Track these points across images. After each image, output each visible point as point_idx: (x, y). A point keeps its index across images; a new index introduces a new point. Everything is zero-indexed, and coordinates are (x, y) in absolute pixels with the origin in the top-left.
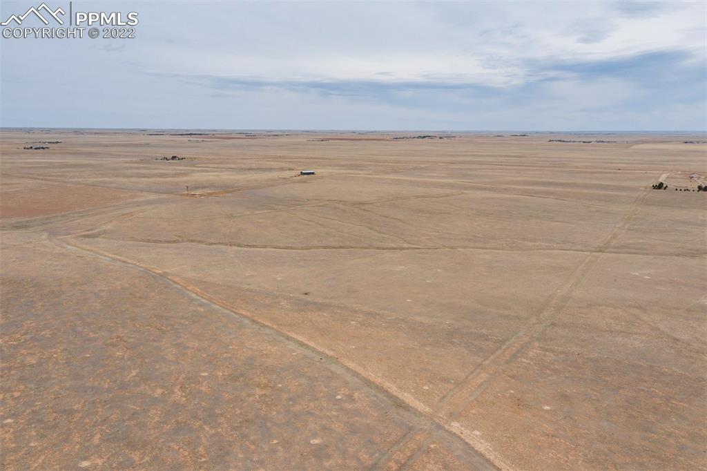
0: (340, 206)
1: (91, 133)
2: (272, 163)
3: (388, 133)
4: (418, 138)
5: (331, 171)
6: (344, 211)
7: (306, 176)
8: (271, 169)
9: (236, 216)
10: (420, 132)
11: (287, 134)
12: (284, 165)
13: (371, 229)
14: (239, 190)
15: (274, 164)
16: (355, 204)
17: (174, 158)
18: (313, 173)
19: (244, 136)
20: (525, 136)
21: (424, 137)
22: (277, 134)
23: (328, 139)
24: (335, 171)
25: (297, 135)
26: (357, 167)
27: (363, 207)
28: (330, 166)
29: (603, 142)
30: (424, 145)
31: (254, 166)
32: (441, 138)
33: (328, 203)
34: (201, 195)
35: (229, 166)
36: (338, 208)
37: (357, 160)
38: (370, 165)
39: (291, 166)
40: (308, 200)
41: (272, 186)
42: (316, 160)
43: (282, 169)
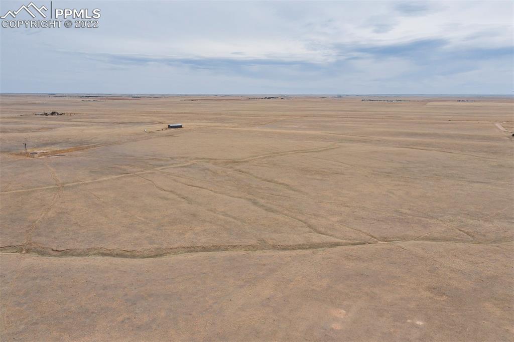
0: (210, 165)
2: (145, 117)
3: (242, 96)
4: (265, 98)
5: (198, 124)
6: (215, 173)
7: (173, 129)
8: (142, 122)
9: (69, 187)
11: (166, 96)
12: (155, 119)
13: (255, 203)
14: (95, 146)
15: (147, 119)
16: (227, 163)
17: (53, 113)
18: (181, 127)
19: (131, 98)
20: (341, 97)
21: (269, 98)
22: (157, 96)
23: (197, 100)
24: (203, 124)
25: (173, 97)
26: (222, 120)
27: (238, 167)
28: (199, 119)
29: (400, 101)
30: (273, 103)
31: (126, 120)
32: (282, 99)
33: (194, 161)
34: (43, 154)
35: (102, 120)
36: (208, 169)
37: (222, 114)
39: (162, 120)
40: (172, 159)
41: (133, 141)
42: (185, 115)
43: (152, 123)
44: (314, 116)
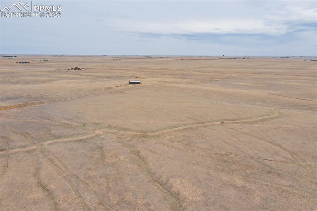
1: (80, 57)
3: (217, 57)
4: (232, 58)
10: (233, 56)
11: (168, 57)
19: (146, 58)
20: (288, 58)
21: (235, 58)
22: (162, 57)
23: (185, 59)
25: (172, 57)
30: (235, 62)
32: (243, 59)
38: (195, 75)
44: (263, 73)
